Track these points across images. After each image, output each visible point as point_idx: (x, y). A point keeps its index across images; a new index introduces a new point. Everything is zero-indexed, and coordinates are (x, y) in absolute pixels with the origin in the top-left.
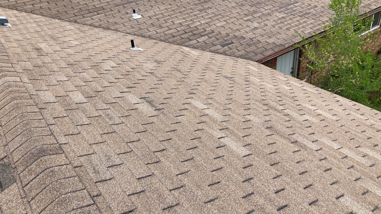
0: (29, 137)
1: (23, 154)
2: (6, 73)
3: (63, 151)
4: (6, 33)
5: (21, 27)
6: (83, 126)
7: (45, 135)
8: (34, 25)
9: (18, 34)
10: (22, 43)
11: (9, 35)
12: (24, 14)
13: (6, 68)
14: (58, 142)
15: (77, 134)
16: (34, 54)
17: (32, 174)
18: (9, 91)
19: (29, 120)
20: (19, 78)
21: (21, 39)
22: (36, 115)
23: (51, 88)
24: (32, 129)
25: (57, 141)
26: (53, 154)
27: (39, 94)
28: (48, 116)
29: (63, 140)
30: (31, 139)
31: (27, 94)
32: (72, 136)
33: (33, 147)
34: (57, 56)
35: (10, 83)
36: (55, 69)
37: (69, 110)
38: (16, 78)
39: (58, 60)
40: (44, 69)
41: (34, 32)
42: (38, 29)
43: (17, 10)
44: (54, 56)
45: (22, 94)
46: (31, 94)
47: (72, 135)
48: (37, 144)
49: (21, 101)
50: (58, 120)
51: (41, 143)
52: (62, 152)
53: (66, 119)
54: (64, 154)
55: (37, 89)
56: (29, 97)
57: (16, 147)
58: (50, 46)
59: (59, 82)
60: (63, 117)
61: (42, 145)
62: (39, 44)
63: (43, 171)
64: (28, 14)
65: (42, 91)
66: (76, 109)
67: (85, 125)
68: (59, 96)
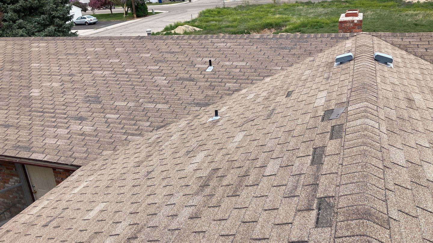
0: (362, 190)
1: (349, 205)
2: (369, 114)
3: (390, 228)
4: (385, 73)
5: (403, 70)
6: (424, 211)
7: (378, 197)
8: (418, 72)
9: (396, 77)
10: (397, 88)
11: (387, 76)
12: (412, 57)
13: (370, 110)
14: (388, 214)
15: (414, 217)
16: (403, 104)
17: (348, 230)
18: (364, 135)
19: (369, 173)
20: (378, 124)
21: (397, 83)
22: (378, 171)
23: (406, 148)
24: (368, 184)
25: (388, 211)
26: (377, 224)
27: (390, 149)
28: (389, 178)
29: (394, 214)
30: (363, 194)
31: (379, 144)
32: (406, 216)
33: (361, 203)
34: (428, 115)
35: (368, 126)
36: (420, 129)
37: (416, 183)
38: (376, 123)
39: (428, 120)
40: (408, 124)
41: (414, 79)
42: (420, 77)
43: (406, 51)
44: (425, 113)
45: (374, 143)
46: (383, 146)
47: (407, 214)
48: (366, 203)
49: (370, 150)
50: (398, 189)
51: (371, 204)
52: (388, 228)
53: (408, 191)
54: (389, 231)
55: (390, 144)
56: (379, 149)
57: (346, 193)
58: (424, 100)
59: (417, 145)
60: (405, 188)
61: (371, 207)
62: (413, 94)
63: (361, 236)
64: (416, 57)
65: (395, 148)
66: (425, 187)
67: (428, 211)
68: (411, 162)
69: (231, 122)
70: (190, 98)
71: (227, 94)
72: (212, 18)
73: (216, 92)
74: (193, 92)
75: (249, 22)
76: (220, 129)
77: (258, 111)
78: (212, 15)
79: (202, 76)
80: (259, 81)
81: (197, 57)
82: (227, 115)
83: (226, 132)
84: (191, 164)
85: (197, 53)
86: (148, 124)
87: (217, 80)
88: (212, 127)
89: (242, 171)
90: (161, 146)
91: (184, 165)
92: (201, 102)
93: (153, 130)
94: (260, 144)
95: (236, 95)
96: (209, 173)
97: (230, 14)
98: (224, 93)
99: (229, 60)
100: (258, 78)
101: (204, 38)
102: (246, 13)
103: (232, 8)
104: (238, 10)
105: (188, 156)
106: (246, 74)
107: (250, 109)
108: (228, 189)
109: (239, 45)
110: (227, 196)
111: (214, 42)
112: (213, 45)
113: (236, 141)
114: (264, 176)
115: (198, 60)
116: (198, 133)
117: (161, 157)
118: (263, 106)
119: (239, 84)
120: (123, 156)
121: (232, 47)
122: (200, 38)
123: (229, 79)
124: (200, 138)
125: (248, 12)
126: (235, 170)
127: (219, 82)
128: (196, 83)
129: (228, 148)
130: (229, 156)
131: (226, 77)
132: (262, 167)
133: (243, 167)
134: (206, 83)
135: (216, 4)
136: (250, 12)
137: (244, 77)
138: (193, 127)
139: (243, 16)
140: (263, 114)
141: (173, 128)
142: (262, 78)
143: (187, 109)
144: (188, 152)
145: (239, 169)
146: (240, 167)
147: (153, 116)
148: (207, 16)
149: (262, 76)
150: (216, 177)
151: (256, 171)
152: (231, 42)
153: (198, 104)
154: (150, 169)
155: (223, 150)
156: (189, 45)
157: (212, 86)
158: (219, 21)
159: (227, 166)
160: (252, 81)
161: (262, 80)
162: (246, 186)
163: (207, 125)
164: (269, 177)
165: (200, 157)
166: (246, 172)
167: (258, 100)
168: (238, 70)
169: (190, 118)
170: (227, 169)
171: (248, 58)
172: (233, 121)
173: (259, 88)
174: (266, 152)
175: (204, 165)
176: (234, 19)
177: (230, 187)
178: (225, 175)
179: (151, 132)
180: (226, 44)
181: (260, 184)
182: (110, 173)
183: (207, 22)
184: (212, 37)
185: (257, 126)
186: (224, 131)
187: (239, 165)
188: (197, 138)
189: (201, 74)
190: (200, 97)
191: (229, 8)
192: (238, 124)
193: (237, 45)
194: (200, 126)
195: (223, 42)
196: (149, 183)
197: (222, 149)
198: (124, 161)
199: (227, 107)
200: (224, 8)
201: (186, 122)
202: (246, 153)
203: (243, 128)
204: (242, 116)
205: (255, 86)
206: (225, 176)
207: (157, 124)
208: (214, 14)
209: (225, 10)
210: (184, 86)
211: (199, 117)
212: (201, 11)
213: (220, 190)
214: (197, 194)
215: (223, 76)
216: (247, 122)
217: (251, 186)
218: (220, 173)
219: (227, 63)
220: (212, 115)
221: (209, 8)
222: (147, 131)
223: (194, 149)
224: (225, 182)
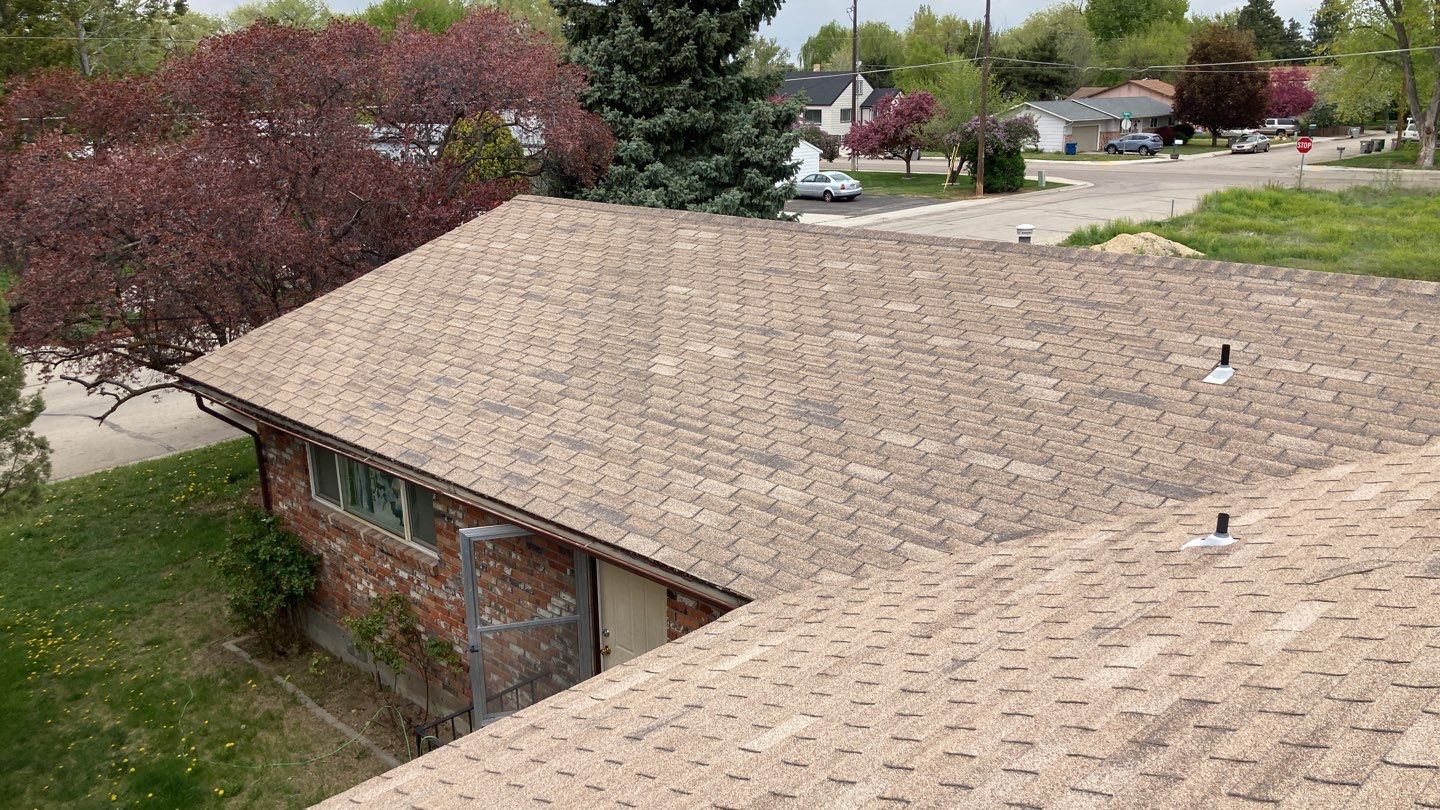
69: (1273, 563)
70: (1130, 461)
71: (1268, 471)
72: (1247, 221)
73: (1232, 455)
74: (1143, 441)
75: (1389, 247)
76: (1231, 578)
77: (1388, 545)
78: (1247, 211)
79: (1189, 396)
80: (1407, 446)
81: (1180, 330)
82: (1259, 540)
83: (1249, 592)
84: (1106, 666)
85: (1182, 317)
86: (974, 517)
87: (1240, 416)
88: (1198, 568)
89: (1301, 729)
90: (1008, 592)
91: (1083, 664)
92: (1170, 480)
93: (987, 539)
94: (1384, 656)
95: (1306, 477)
96: (1171, 707)
97: (1317, 213)
98: (1261, 464)
99: (1298, 357)
100: (1405, 434)
101: (1217, 272)
102: (1383, 215)
103: (1329, 193)
104: (1351, 201)
105: (1100, 641)
106: (1357, 412)
107: (1358, 533)
108: (1237, 772)
109: (1347, 310)
110: (1230, 795)
111: (1249, 289)
112: (1246, 298)
113: (1286, 627)
114: (1387, 763)
115: (1181, 339)
116: (1145, 579)
117: (1003, 625)
118: (1413, 532)
119: (1325, 445)
120: (881, 599)
121: (1315, 312)
122: (1200, 270)
123: (1288, 419)
124: (1149, 595)
125: (1395, 211)
126: (1273, 720)
127: (1248, 426)
128: (1162, 415)
129: (1252, 644)
130: (1253, 670)
131: (1275, 410)
132: (1384, 731)
133: (1303, 715)
134: (1197, 421)
135: (1270, 174)
136: (1402, 214)
137: (1348, 424)
138: (1126, 557)
139: (1371, 223)
140: (1411, 559)
141: (1055, 546)
142: (1423, 437)
143: (1113, 496)
144: (1100, 630)
145: (1287, 720)
146: (1293, 714)
147: (994, 496)
148: (1229, 212)
149: (1424, 431)
150: (1196, 727)
151: (1358, 740)
152: (1315, 297)
153: (1154, 487)
154: (965, 653)
155: (1231, 647)
156: (1155, 288)
157: (1219, 432)
158: (1271, 233)
159: (1241, 700)
160: (1379, 443)
161: (1421, 444)
162: (1308, 779)
163: (1180, 558)
164: (1410, 772)
165: (1143, 652)
166: (1313, 734)
167: (1397, 510)
168: (1328, 396)
169: (1119, 525)
170: (1241, 710)
171: (1374, 358)
172: (1284, 563)
173: (1403, 469)
174: (1406, 686)
175: (1155, 679)
176: (1333, 231)
177: (1246, 767)
178: (1228, 726)
179: (980, 543)
180: (1294, 300)
181: (1369, 786)
182: (837, 637)
183: (1225, 230)
184: (1244, 272)
185: (1379, 594)
186: (1242, 589)
187: (1286, 708)
188: (1138, 593)
189: (1183, 387)
190: (1167, 461)
191: (1318, 192)
192: (1304, 575)
193: (1339, 310)
194: (1155, 556)
195: (1286, 293)
196: (957, 691)
197: (1228, 642)
198: (884, 612)
199: (1266, 514)
200: (1299, 190)
201: (1104, 537)
202: (1321, 674)
203: (1319, 592)
204: (1320, 551)
205: (1388, 459)
206: (1230, 730)
207: (1002, 523)
208: (1257, 208)
209: (1302, 196)
210: (1117, 418)
211: (1153, 528)
212: (1209, 192)
213: (1206, 770)
214: (1117, 761)
215: (1265, 407)
216: (1340, 574)
217: (1329, 783)
218: (1210, 717)
219: (1291, 366)
220: (1205, 530)
221: (1243, 185)
222: (966, 539)
223: (1122, 623)
224: (1228, 748)
